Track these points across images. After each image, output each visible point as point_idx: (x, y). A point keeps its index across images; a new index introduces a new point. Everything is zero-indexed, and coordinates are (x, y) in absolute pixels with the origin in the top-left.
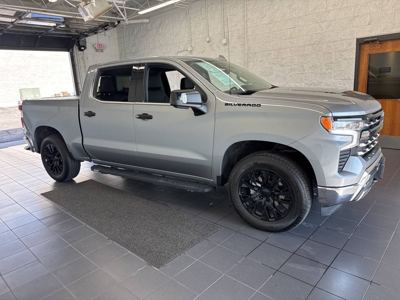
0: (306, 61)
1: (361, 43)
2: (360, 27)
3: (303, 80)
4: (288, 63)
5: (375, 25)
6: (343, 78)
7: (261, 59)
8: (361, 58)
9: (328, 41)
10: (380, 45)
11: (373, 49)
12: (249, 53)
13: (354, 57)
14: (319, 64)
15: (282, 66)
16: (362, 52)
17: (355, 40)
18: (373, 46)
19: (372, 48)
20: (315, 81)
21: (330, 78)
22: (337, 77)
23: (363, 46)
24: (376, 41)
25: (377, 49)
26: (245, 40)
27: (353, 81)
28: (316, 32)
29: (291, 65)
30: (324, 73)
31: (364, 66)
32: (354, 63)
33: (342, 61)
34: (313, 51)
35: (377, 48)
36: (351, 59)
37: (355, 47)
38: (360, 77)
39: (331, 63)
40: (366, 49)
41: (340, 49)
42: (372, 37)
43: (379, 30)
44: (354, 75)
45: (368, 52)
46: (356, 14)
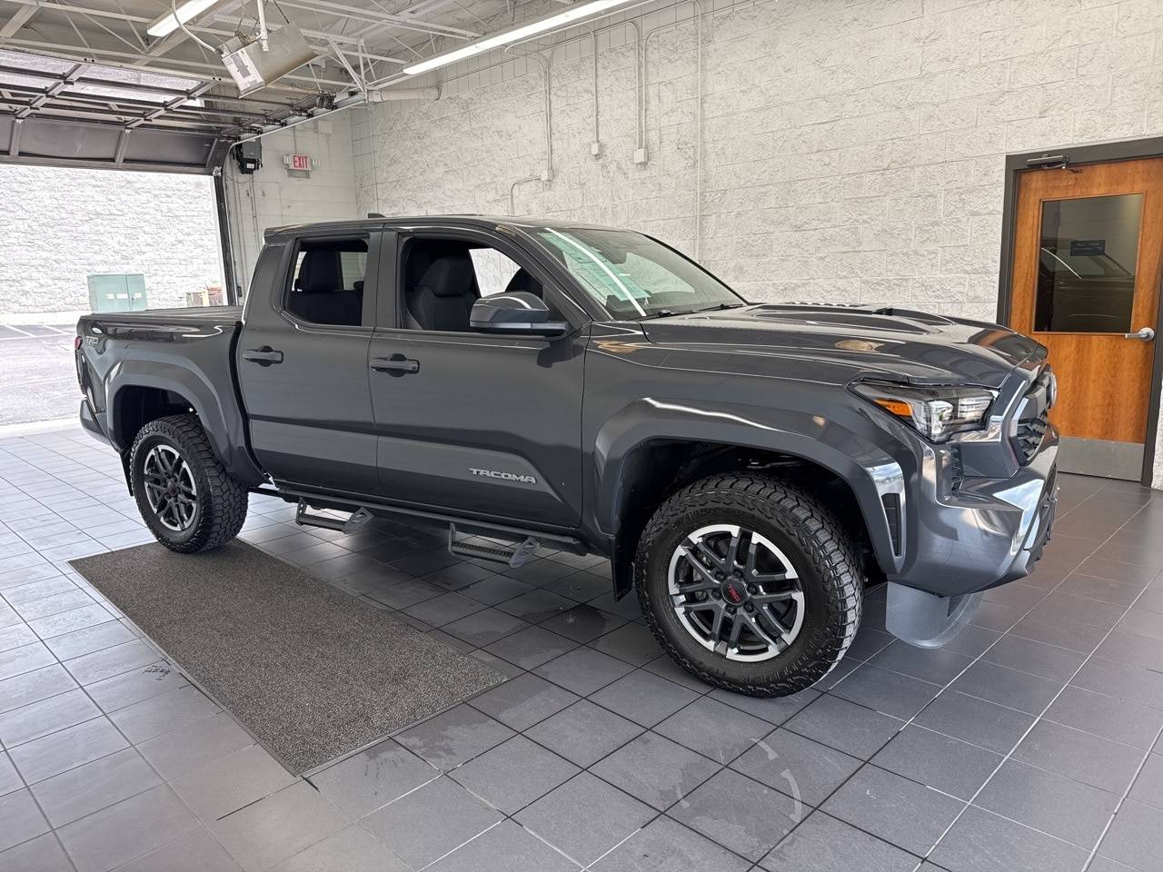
0: (865, 217)
1: (1021, 169)
2: (1015, 123)
3: (856, 270)
4: (815, 223)
5: (1058, 118)
6: (968, 268)
7: (740, 209)
8: (1021, 211)
9: (927, 162)
10: (1073, 176)
11: (1055, 187)
12: (707, 190)
13: (1000, 208)
14: (901, 225)
15: (798, 228)
16: (1022, 196)
17: (1004, 158)
18: (1055, 179)
19: (1050, 185)
20: (889, 273)
21: (932, 266)
22: (950, 266)
23: (1025, 177)
24: (1060, 162)
25: (1065, 188)
26: (695, 153)
27: (996, 278)
28: (894, 136)
29: (822, 226)
30: (916, 253)
31: (1029, 234)
32: (1001, 227)
33: (965, 219)
34: (885, 190)
35: (1065, 184)
36: (990, 213)
37: (1003, 180)
38: (1017, 266)
39: (936, 224)
40: (1033, 186)
41: (960, 185)
42: (1050, 153)
43: (1071, 134)
44: (998, 259)
45: (1040, 195)
46: (1006, 84)
